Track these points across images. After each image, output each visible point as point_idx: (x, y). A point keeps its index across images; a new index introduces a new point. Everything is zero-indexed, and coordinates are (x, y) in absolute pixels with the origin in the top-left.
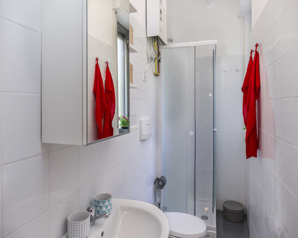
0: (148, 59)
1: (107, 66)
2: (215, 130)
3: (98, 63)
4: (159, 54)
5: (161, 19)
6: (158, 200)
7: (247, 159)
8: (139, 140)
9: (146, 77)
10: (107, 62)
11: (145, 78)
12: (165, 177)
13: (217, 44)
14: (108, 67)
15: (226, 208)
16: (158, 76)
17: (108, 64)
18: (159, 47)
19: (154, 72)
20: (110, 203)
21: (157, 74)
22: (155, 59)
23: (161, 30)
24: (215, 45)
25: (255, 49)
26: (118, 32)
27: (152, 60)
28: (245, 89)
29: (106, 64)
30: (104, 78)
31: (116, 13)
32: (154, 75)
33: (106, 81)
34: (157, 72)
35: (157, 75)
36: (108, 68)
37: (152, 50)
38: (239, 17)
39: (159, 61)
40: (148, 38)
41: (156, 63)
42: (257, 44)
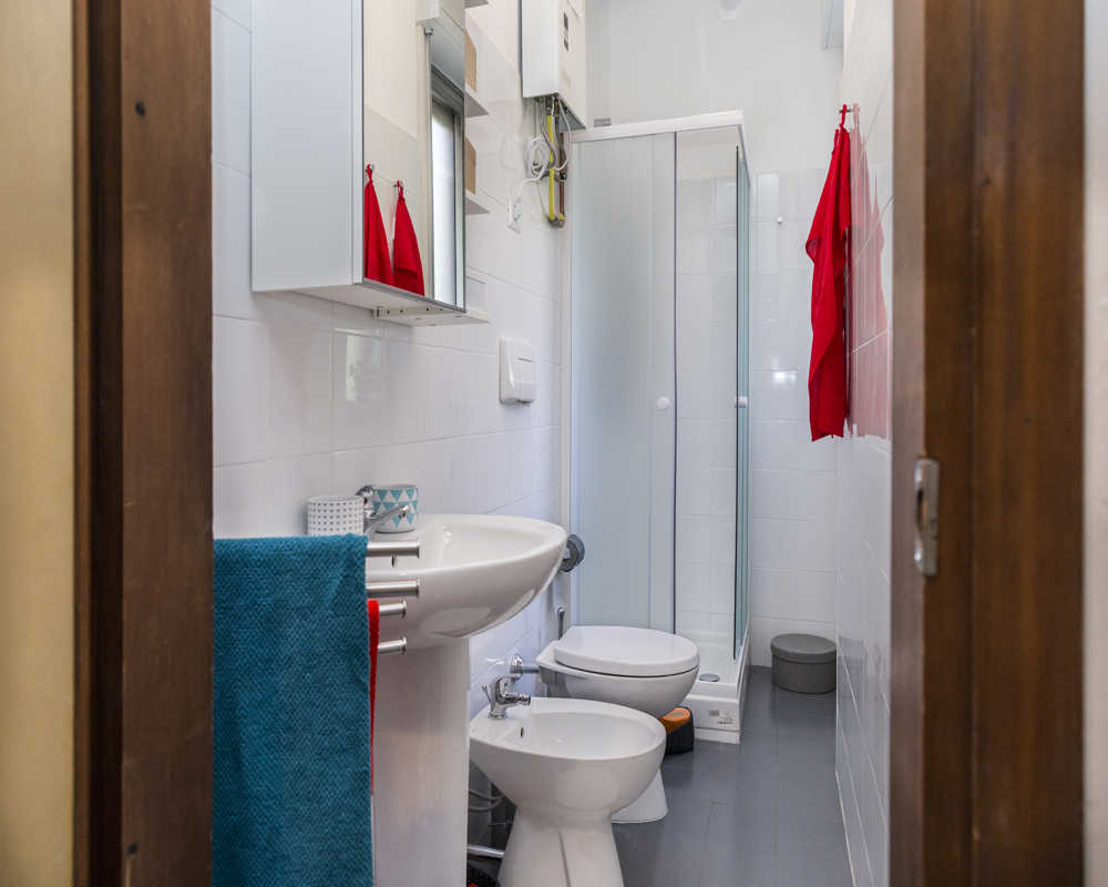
0: (527, 167)
1: (401, 194)
2: (743, 400)
3: (371, 182)
4: (562, 157)
5: (566, 45)
6: (557, 605)
7: (813, 440)
8: (498, 402)
9: (519, 216)
10: (398, 184)
11: (516, 220)
12: (581, 537)
13: (742, 122)
14: (403, 200)
15: (779, 650)
16: (561, 226)
17: (402, 189)
18: (562, 134)
19: (548, 212)
20: (414, 498)
21: (556, 219)
22: (550, 165)
23: (566, 78)
24: (736, 128)
25: (840, 121)
26: (434, 100)
27: (539, 170)
28: (814, 246)
29: (397, 190)
30: (391, 232)
31: (426, 35)
32: (546, 220)
33: (395, 241)
34: (556, 212)
35: (555, 223)
36: (401, 200)
37: (540, 138)
38: (827, 47)
39: (562, 176)
40: (525, 100)
41: (553, 181)
42: (845, 107)
